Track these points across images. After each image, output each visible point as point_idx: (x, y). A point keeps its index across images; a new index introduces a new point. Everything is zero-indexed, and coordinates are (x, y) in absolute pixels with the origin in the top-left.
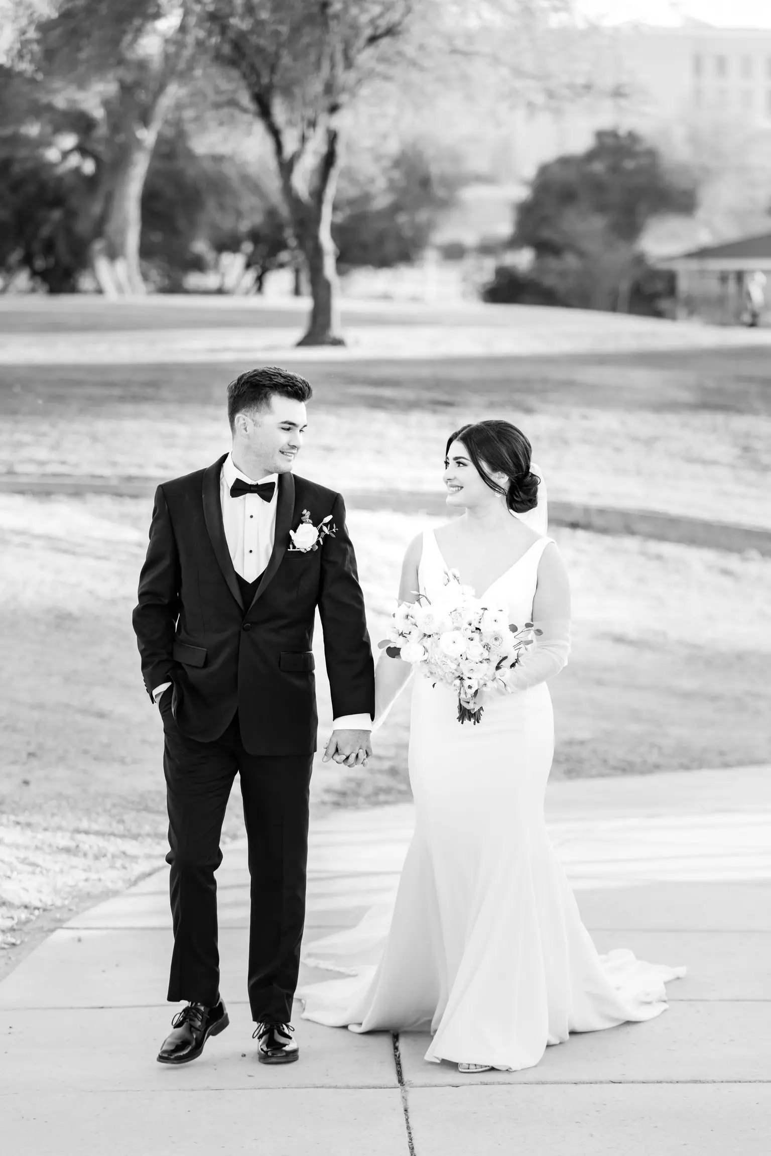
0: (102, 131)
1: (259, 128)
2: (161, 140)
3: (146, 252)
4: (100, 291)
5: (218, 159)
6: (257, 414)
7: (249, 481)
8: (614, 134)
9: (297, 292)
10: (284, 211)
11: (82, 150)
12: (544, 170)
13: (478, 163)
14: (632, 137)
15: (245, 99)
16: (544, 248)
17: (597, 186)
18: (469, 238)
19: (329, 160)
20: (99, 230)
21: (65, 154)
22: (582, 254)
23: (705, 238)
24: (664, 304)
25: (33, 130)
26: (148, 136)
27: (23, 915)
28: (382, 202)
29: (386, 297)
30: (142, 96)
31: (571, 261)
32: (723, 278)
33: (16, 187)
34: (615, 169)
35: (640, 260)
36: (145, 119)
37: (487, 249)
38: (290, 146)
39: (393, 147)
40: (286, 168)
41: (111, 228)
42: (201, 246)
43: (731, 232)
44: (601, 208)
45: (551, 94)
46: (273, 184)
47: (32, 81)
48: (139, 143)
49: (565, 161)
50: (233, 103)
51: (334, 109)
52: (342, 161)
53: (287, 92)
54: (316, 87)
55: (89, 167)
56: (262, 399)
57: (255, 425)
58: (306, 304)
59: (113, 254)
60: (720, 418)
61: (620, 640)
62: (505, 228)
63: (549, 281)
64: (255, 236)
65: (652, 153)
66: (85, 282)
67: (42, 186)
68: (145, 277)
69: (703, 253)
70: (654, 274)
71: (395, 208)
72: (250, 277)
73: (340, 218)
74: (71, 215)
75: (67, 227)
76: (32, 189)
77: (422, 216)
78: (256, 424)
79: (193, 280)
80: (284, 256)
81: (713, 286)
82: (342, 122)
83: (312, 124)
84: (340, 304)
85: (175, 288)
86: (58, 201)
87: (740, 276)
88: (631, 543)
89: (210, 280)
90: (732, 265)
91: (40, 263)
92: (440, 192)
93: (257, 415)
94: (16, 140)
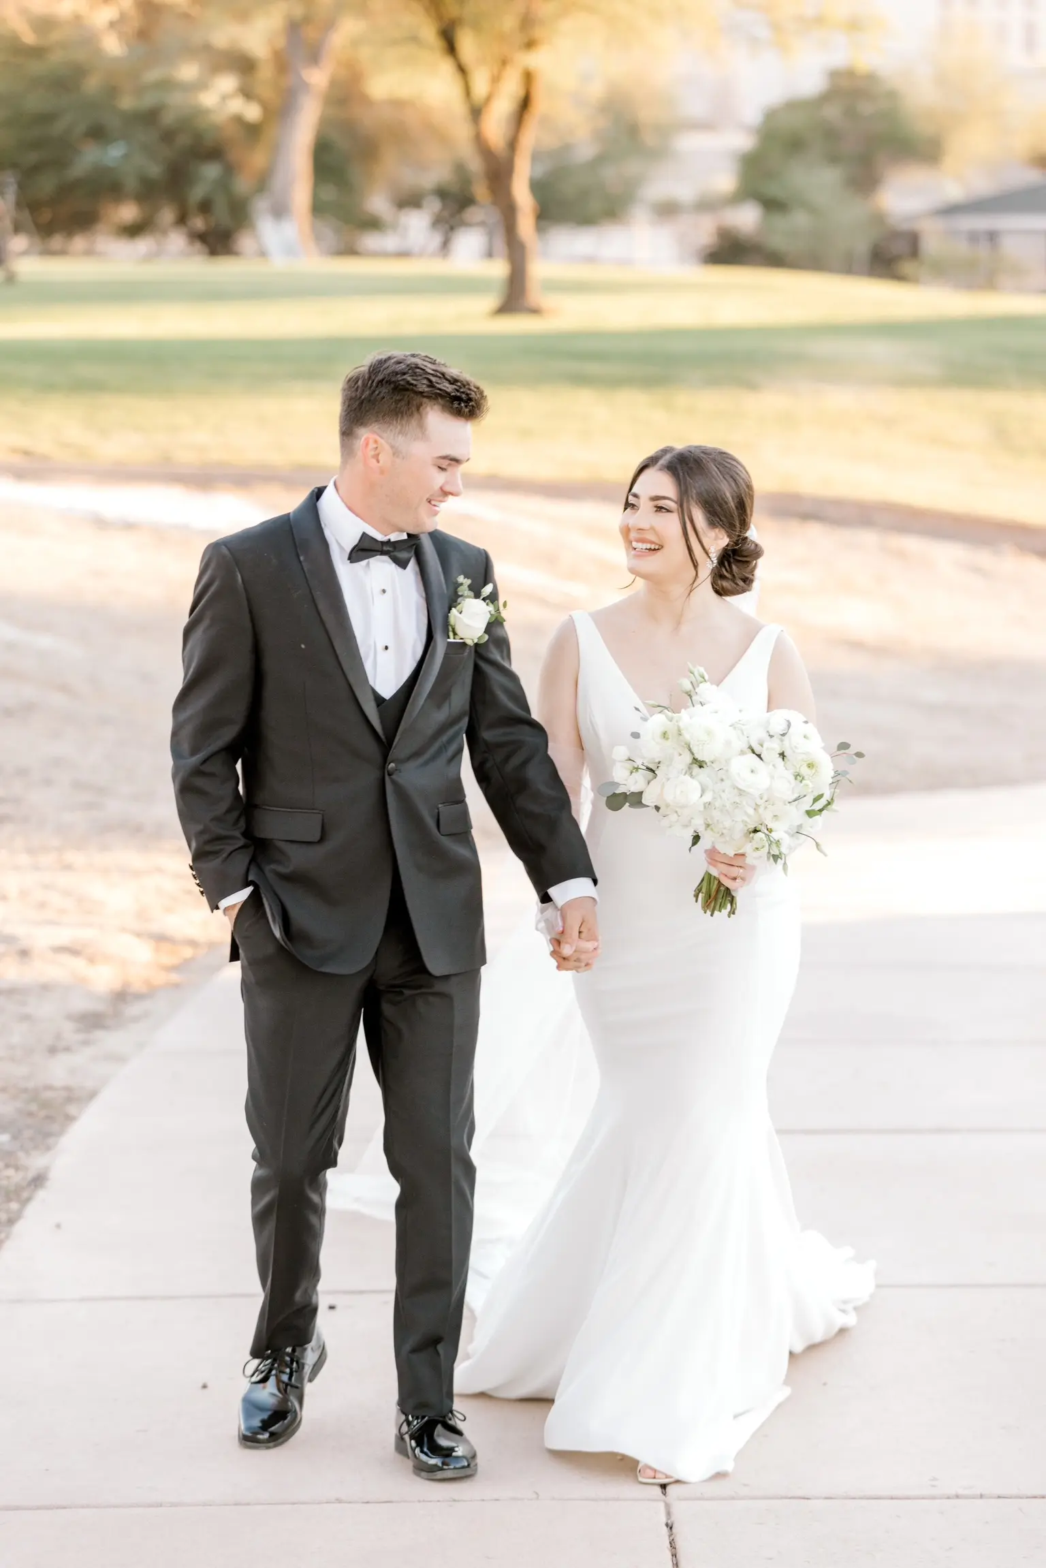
0: (266, 73)
1: (446, 67)
2: (333, 83)
3: (318, 208)
4: (263, 254)
5: (398, 104)
6: (400, 436)
7: (380, 537)
8: (850, 74)
9: (490, 254)
10: (475, 165)
11: (247, 93)
12: (771, 115)
13: (694, 107)
14: (871, 78)
15: (429, 32)
16: (772, 205)
17: (830, 134)
18: (684, 192)
19: (525, 104)
20: (263, 183)
21: (224, 98)
22: (812, 210)
23: (953, 191)
24: (907, 267)
25: (188, 71)
26: (318, 78)
27: (188, 952)
28: (585, 150)
29: (590, 260)
30: (310, 33)
31: (799, 219)
32: (973, 237)
33: (168, 136)
34: (850, 113)
35: (879, 218)
36: (314, 56)
37: (706, 205)
38: (480, 86)
39: (596, 90)
40: (476, 113)
41: (277, 183)
42: (378, 203)
43: (982, 185)
44: (833, 159)
45: (776, 27)
46: (462, 132)
47: (186, 16)
48: (305, 86)
49: (793, 106)
50: (414, 39)
51: (530, 44)
52: (540, 105)
53: (477, 27)
54: (509, 22)
55: (252, 112)
56: (412, 415)
57: (394, 454)
58: (499, 269)
59: (280, 212)
60: (968, 397)
61: (856, 646)
62: (725, 181)
63: (777, 242)
64: (442, 193)
65: (892, 95)
66: (245, 242)
67: (198, 137)
68: (318, 238)
69: (951, 210)
70: (895, 235)
71: (600, 160)
72: (437, 239)
73: (540, 171)
74: (230, 170)
75: (224, 183)
76: (183, 140)
77: (632, 167)
78: (396, 452)
79: (371, 241)
80: (473, 213)
81: (962, 248)
82: (538, 60)
83: (504, 62)
84: (540, 269)
85: (350, 251)
86: (215, 153)
87: (993, 237)
88: (869, 538)
89: (389, 242)
90: (981, 223)
91: (199, 223)
92: (649, 139)
93: (400, 439)
94: (167, 85)
